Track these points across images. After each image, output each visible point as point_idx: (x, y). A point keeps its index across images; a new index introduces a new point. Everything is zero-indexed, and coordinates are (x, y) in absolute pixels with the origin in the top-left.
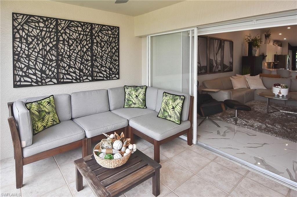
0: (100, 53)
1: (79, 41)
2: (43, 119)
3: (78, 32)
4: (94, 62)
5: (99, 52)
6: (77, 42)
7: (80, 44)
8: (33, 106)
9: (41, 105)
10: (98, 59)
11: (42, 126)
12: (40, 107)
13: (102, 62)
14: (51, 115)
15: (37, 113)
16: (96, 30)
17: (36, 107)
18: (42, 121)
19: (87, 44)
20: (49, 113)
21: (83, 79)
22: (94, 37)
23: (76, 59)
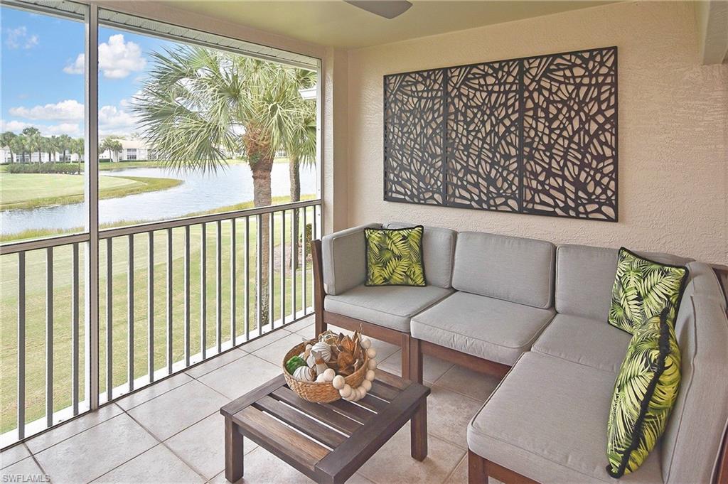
0: (544, 136)
1: (488, 110)
2: (385, 265)
3: (485, 89)
4: (525, 161)
5: (540, 134)
6: (484, 113)
7: (489, 117)
8: (373, 236)
9: (389, 238)
10: (537, 155)
11: (381, 276)
12: (384, 242)
13: (550, 161)
14: (404, 262)
15: (376, 250)
16: (534, 75)
17: (377, 239)
18: (381, 267)
19: (507, 116)
20: (399, 258)
21: (495, 202)
22: (526, 94)
23: (480, 153)
